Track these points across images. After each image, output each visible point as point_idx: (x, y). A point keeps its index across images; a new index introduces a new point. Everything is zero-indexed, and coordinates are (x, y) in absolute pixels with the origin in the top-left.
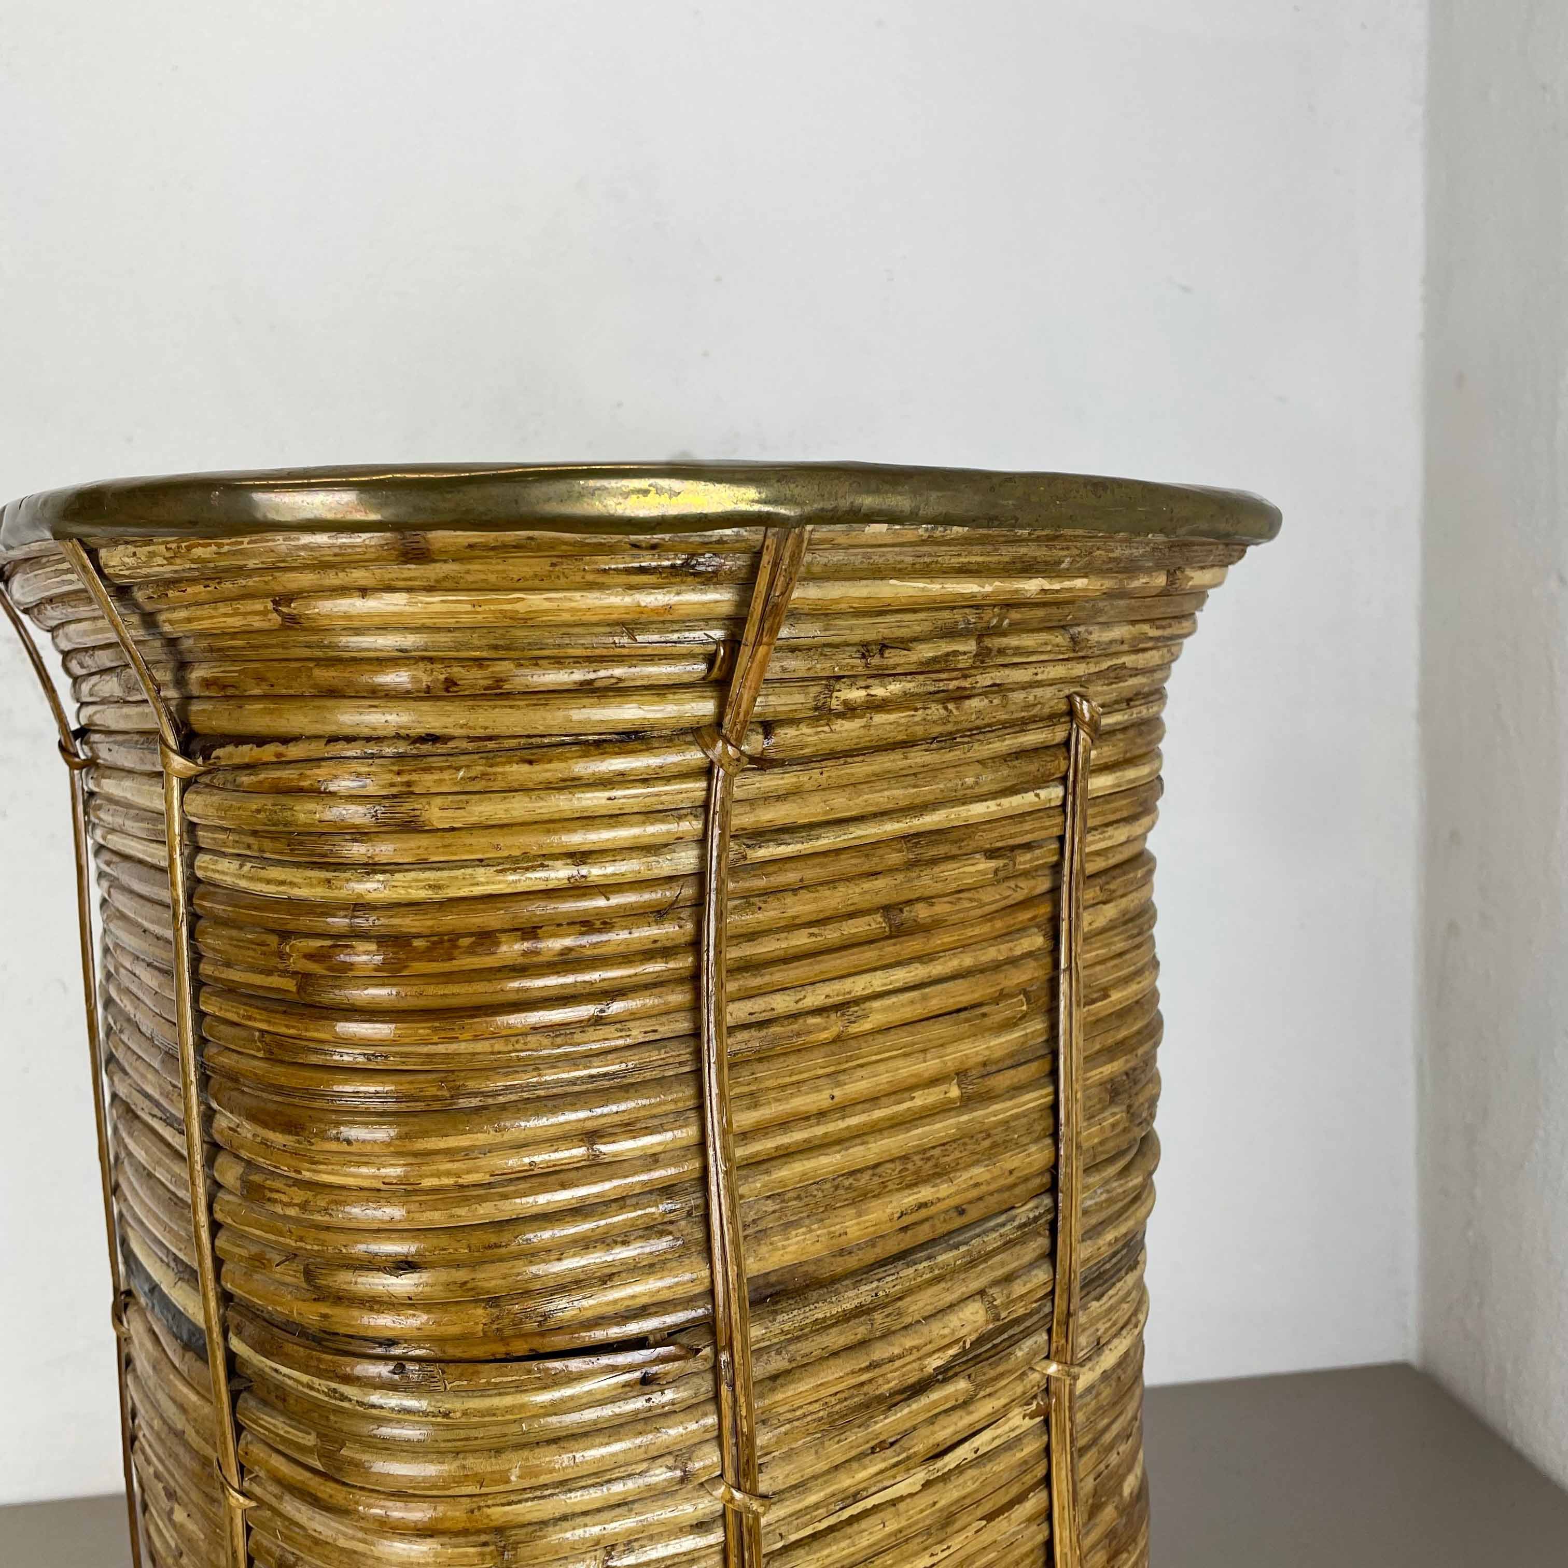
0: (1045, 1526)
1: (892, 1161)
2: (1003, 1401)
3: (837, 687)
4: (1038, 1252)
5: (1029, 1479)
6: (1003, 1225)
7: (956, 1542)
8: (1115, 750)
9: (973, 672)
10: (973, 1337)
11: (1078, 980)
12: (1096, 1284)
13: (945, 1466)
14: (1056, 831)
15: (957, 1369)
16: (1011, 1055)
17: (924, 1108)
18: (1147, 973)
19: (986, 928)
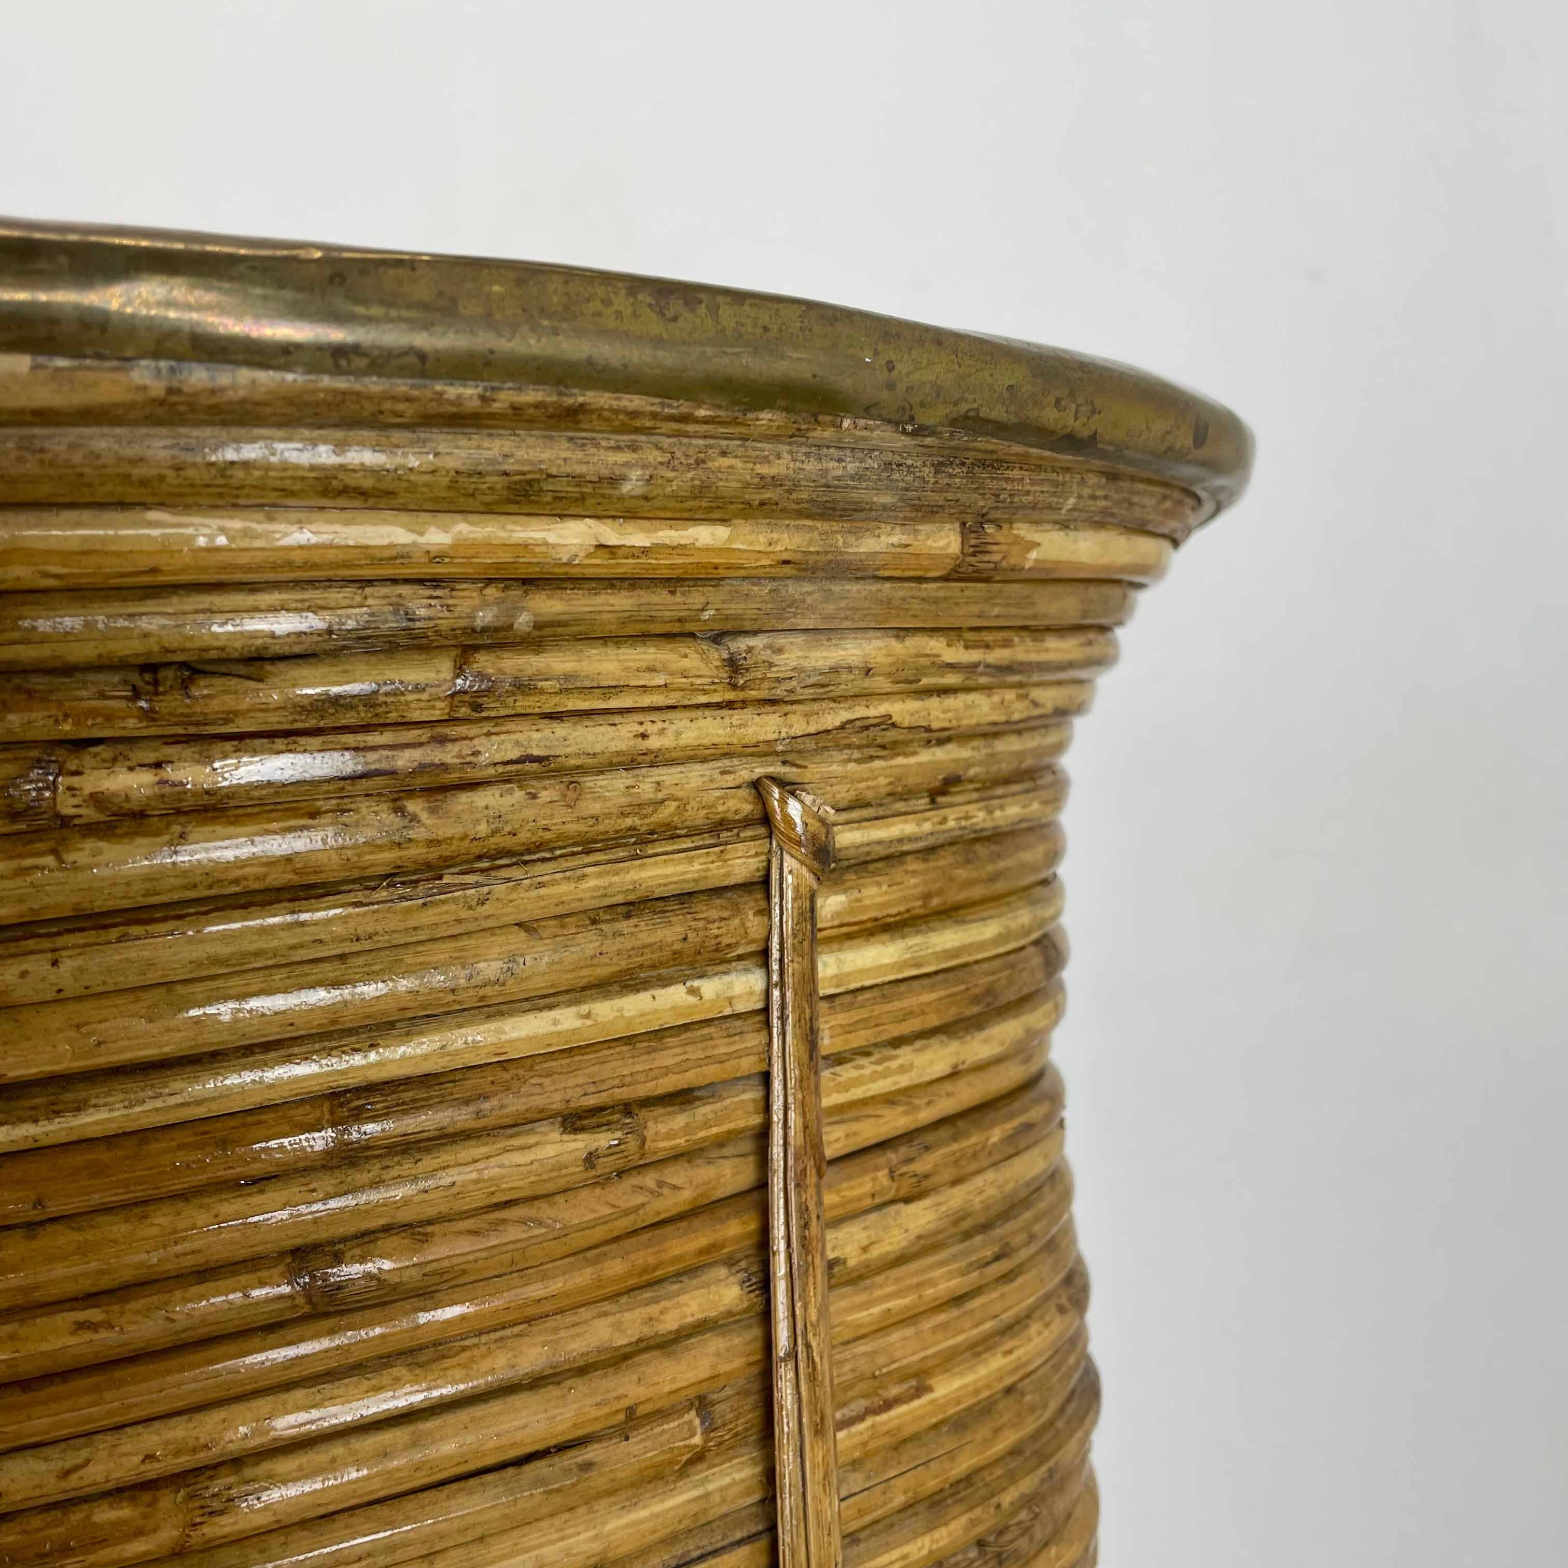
3: (72, 765)
8: (896, 894)
9: (462, 730)
11: (812, 1378)
14: (749, 1065)
18: (1034, 1328)
19: (583, 1277)
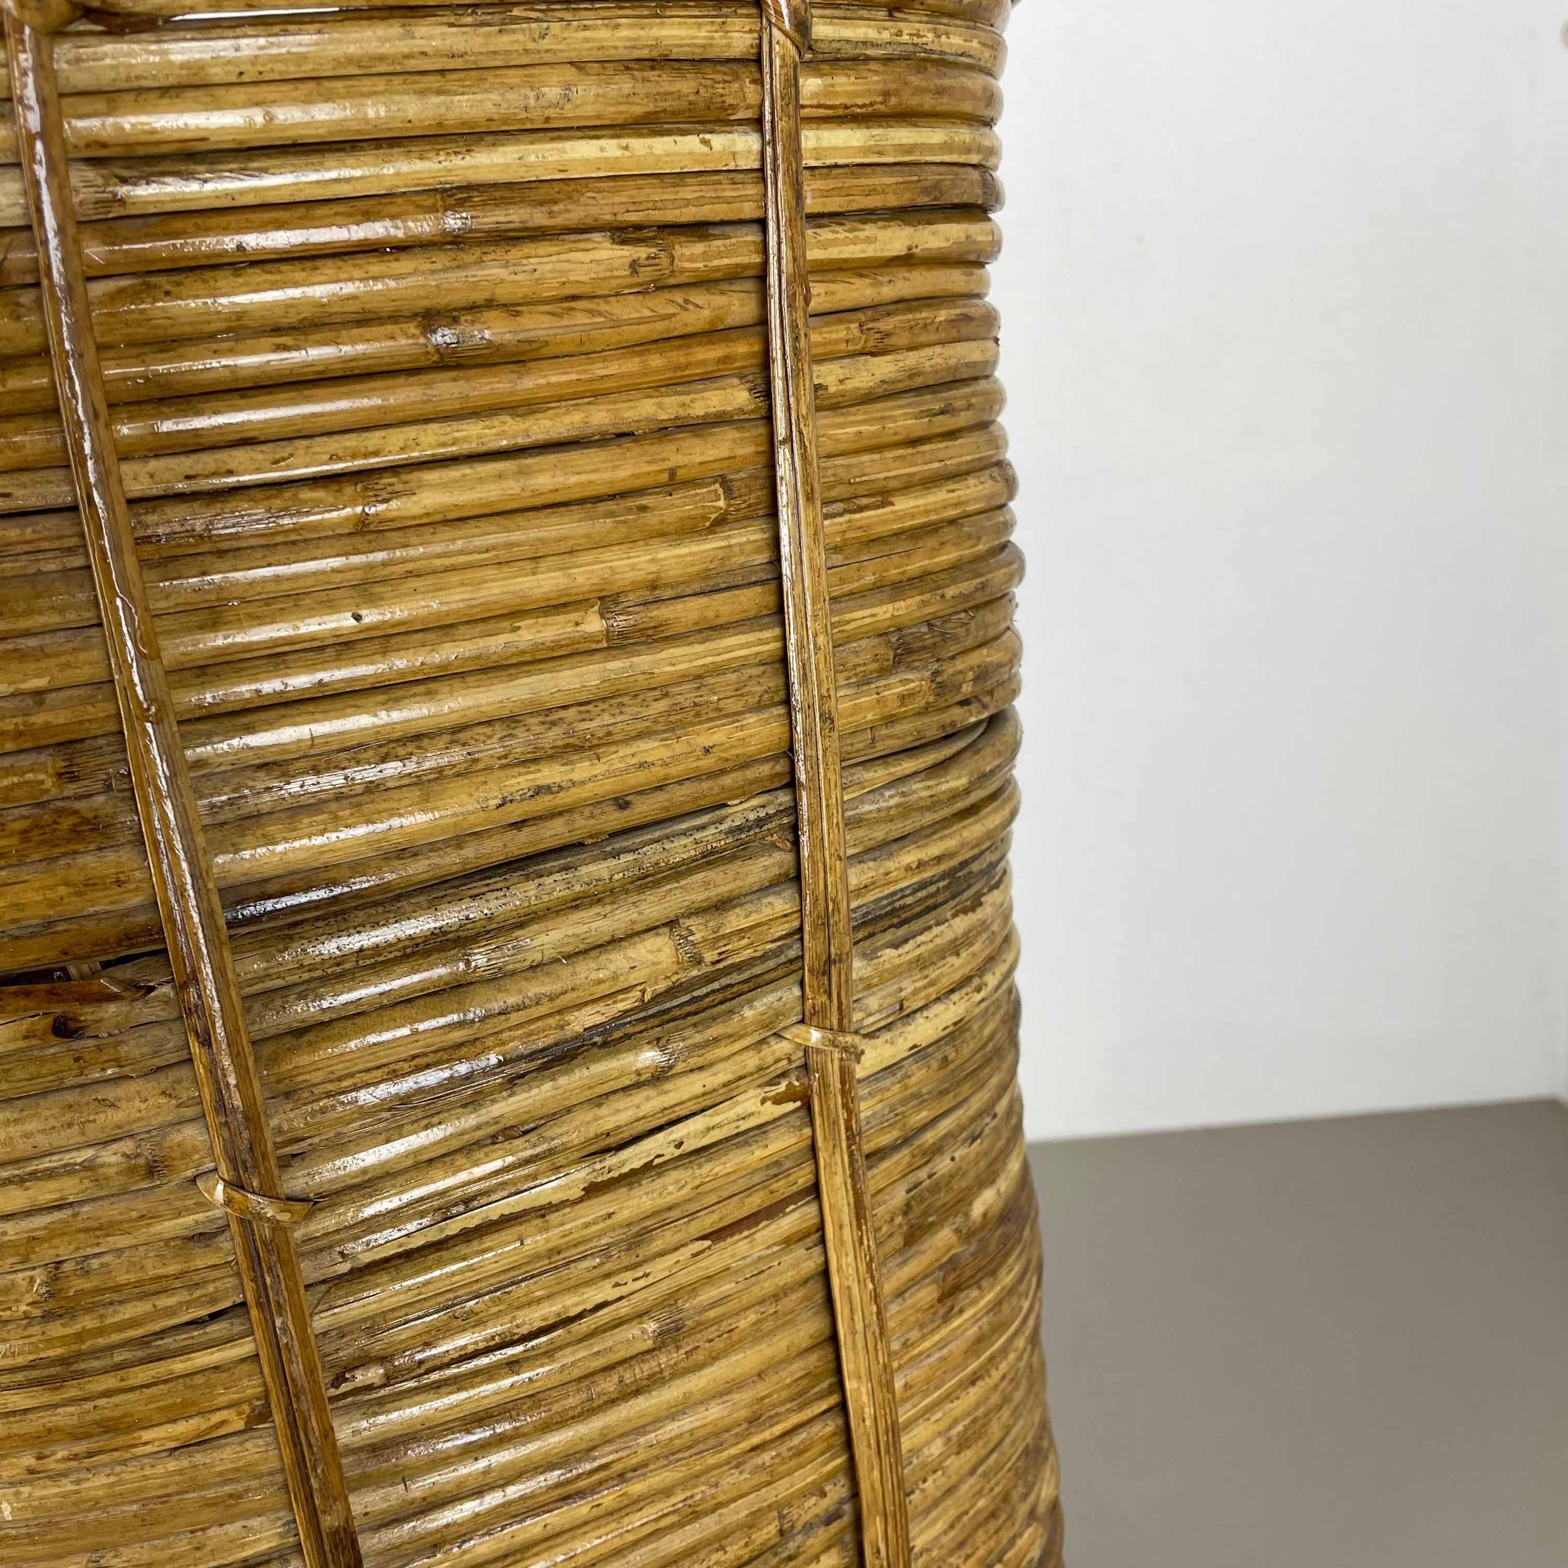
0: (818, 1250)
1: (489, 723)
2: (722, 1078)
4: (776, 871)
5: (783, 1188)
6: (703, 827)
7: (659, 1268)
8: (862, 87)
10: (662, 986)
11: (804, 457)
12: (887, 923)
13: (623, 1163)
14: (750, 210)
15: (629, 1029)
16: (705, 575)
17: (537, 647)
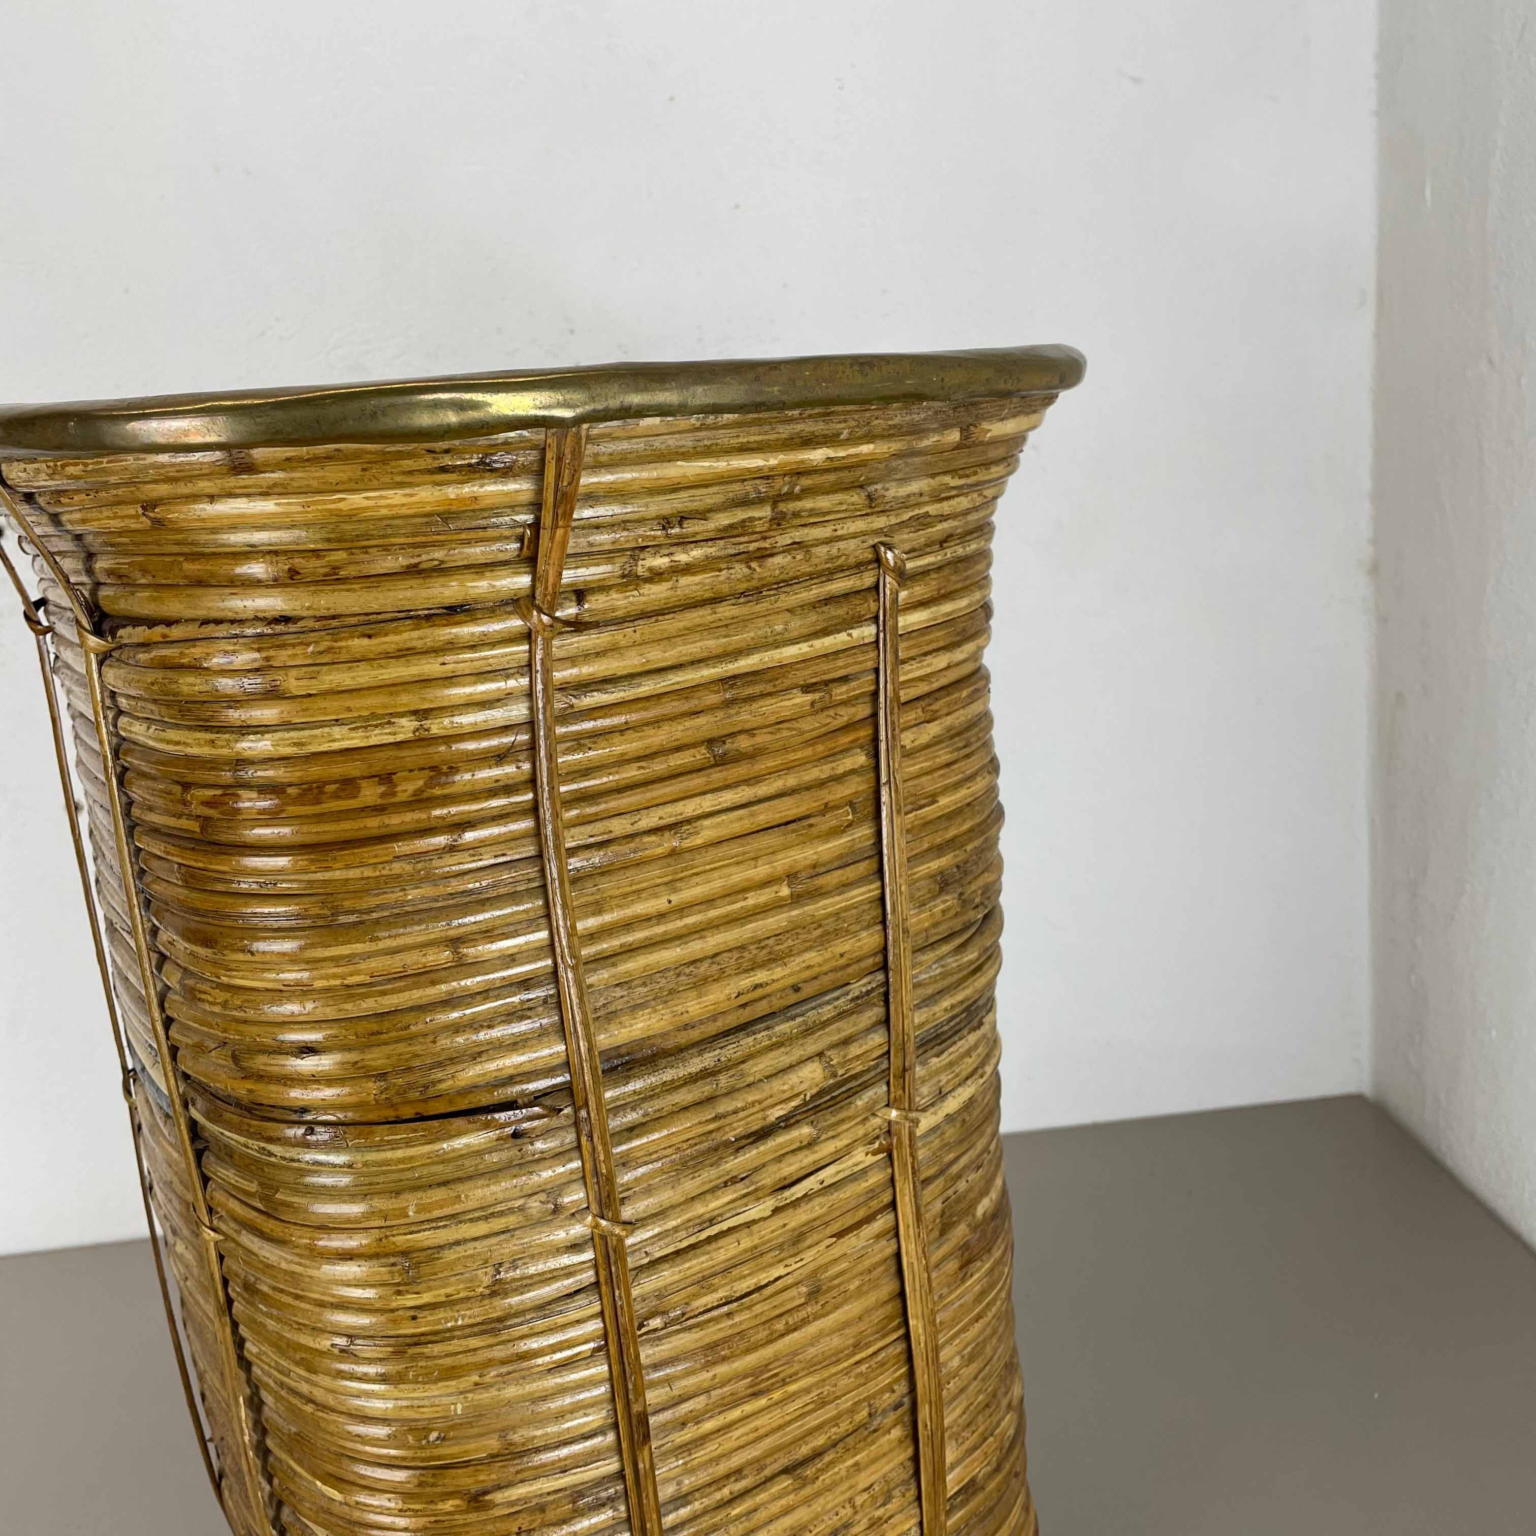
0: (894, 1240)
1: (730, 951)
2: (846, 1142)
3: (642, 557)
4: (874, 1019)
5: (875, 1204)
6: (838, 998)
7: (808, 1256)
8: (927, 589)
9: (771, 533)
10: (814, 1091)
11: (897, 791)
12: (934, 1043)
13: (793, 1195)
14: (870, 664)
15: (798, 1117)
16: (840, 857)
17: (756, 906)
18: (979, 779)
19: (808, 752)
